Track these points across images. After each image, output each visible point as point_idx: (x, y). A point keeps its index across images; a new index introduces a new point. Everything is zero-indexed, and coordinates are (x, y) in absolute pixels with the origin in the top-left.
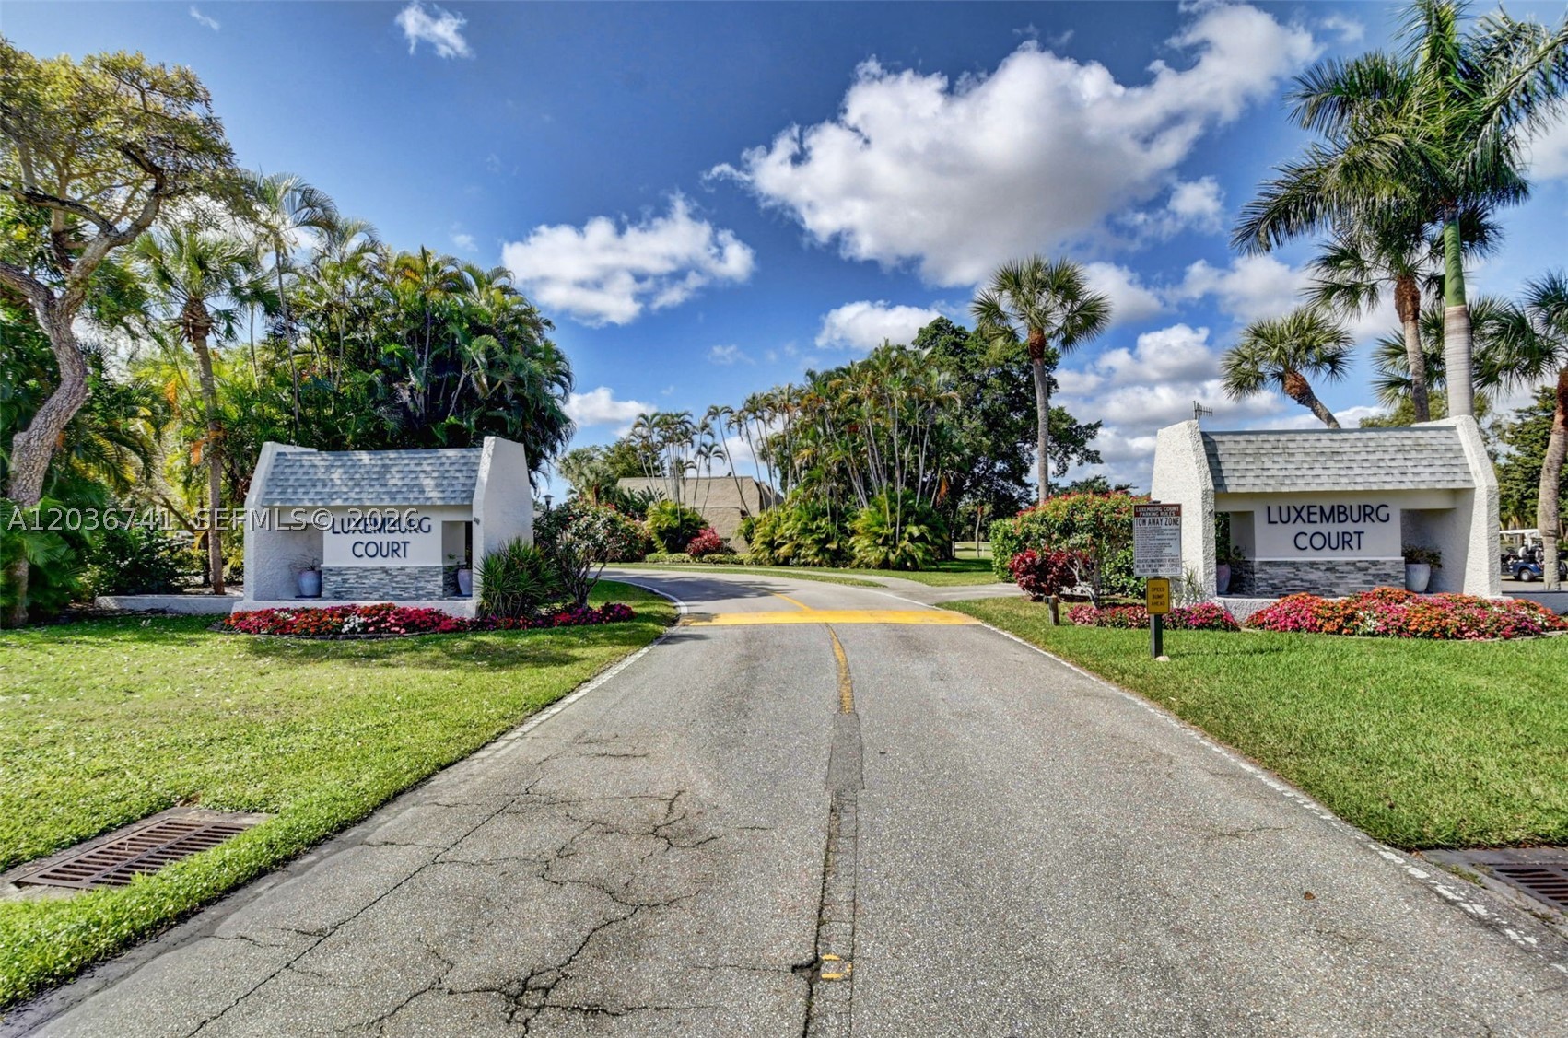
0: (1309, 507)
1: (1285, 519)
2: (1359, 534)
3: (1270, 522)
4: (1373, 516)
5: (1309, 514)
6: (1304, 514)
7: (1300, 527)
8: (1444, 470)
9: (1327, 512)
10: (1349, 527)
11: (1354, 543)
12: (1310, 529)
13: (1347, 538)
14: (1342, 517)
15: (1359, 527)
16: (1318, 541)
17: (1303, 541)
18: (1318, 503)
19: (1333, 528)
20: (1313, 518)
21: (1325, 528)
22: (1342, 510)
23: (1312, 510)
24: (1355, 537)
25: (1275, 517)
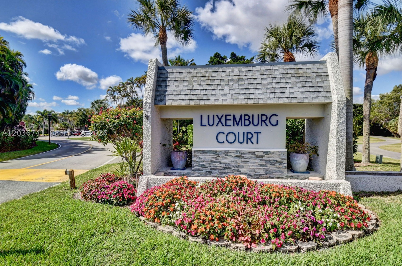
0: (226, 116)
1: (211, 123)
2: (257, 133)
3: (202, 125)
4: (267, 122)
5: (226, 120)
6: (223, 120)
7: (220, 128)
8: (312, 90)
9: (238, 119)
10: (252, 129)
11: (254, 140)
12: (226, 130)
13: (250, 136)
14: (247, 122)
15: (258, 129)
16: (231, 138)
17: (222, 138)
18: (232, 112)
19: (241, 130)
20: (229, 123)
21: (236, 129)
22: (247, 117)
23: (228, 118)
24: (255, 135)
25: (205, 122)
